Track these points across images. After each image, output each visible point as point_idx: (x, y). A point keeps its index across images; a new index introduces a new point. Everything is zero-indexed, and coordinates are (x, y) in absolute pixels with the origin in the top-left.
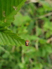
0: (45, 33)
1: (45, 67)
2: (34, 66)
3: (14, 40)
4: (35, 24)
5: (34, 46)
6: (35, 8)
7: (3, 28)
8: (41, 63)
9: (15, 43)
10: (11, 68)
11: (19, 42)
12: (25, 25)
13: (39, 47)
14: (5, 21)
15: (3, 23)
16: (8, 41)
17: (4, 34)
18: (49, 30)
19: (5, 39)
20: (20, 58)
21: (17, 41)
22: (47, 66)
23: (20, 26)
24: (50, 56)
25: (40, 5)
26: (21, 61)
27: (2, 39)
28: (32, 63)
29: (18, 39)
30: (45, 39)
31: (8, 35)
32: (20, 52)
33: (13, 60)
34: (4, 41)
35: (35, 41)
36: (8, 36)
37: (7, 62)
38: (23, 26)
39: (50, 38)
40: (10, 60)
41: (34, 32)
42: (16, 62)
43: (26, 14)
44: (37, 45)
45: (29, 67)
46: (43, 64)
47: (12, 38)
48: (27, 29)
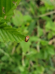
0: (47, 34)
1: (47, 70)
2: (35, 69)
3: (14, 36)
4: (36, 24)
5: (35, 48)
6: (36, 6)
7: (2, 24)
8: (43, 65)
9: (15, 39)
10: (11, 71)
11: (19, 38)
12: (26, 26)
13: (41, 48)
14: (5, 18)
15: (3, 19)
16: (8, 37)
17: (3, 30)
18: (51, 30)
19: (5, 36)
20: (21, 61)
21: (17, 37)
22: (49, 69)
23: (21, 27)
24: (52, 58)
25: (42, 4)
26: (21, 64)
27: (1, 36)
28: (34, 66)
29: (18, 35)
30: (47, 40)
31: (7, 31)
32: (21, 54)
33: (13, 63)
34: (4, 38)
35: (37, 43)
36: (8, 33)
37: (6, 65)
38: (23, 26)
39: (52, 39)
40: (10, 63)
41: (35, 33)
42: (16, 65)
43: (27, 13)
44: (38, 47)
45: (30, 71)
46: (45, 67)
47: (12, 34)
48: (28, 29)
